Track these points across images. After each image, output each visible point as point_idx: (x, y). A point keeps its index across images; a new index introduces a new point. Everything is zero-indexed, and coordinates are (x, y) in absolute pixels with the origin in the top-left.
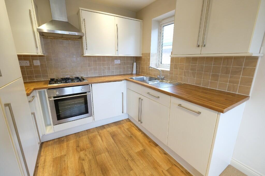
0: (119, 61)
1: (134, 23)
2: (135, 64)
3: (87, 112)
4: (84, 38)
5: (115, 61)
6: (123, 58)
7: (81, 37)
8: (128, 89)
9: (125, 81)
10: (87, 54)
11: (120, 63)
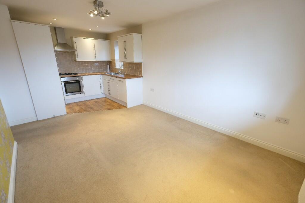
0: (98, 64)
1: (105, 42)
2: (108, 66)
3: (80, 91)
4: (76, 52)
5: (95, 64)
6: (100, 62)
7: (74, 52)
8: (103, 79)
9: (101, 75)
10: (78, 60)
11: (98, 65)
